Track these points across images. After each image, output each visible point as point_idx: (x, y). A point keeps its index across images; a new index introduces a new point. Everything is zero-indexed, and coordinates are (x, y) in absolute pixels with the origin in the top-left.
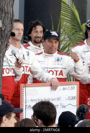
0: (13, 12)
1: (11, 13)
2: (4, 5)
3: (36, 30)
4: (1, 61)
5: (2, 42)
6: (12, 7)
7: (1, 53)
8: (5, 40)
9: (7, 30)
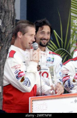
0: (14, 10)
1: (13, 11)
2: (3, 2)
3: (43, 31)
4: (2, 69)
5: (2, 47)
6: (14, 4)
7: (1, 59)
8: (6, 43)
9: (8, 32)
